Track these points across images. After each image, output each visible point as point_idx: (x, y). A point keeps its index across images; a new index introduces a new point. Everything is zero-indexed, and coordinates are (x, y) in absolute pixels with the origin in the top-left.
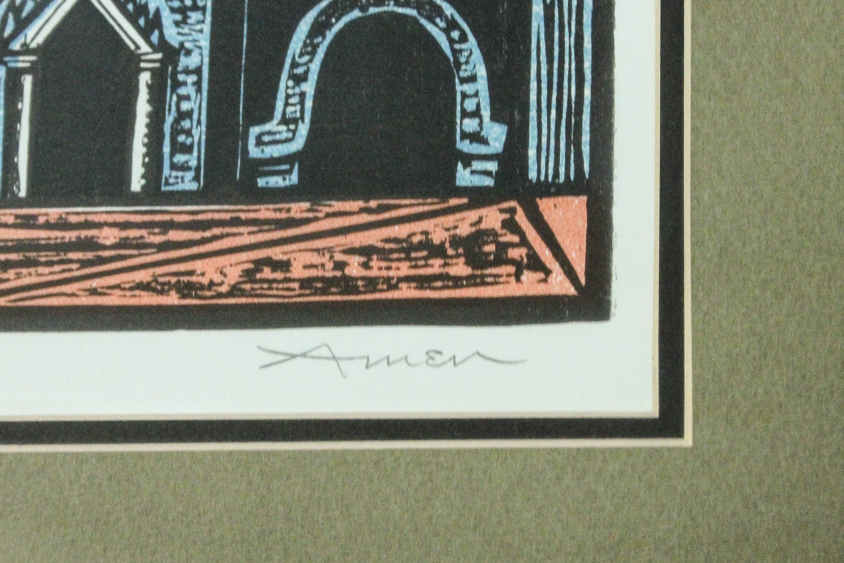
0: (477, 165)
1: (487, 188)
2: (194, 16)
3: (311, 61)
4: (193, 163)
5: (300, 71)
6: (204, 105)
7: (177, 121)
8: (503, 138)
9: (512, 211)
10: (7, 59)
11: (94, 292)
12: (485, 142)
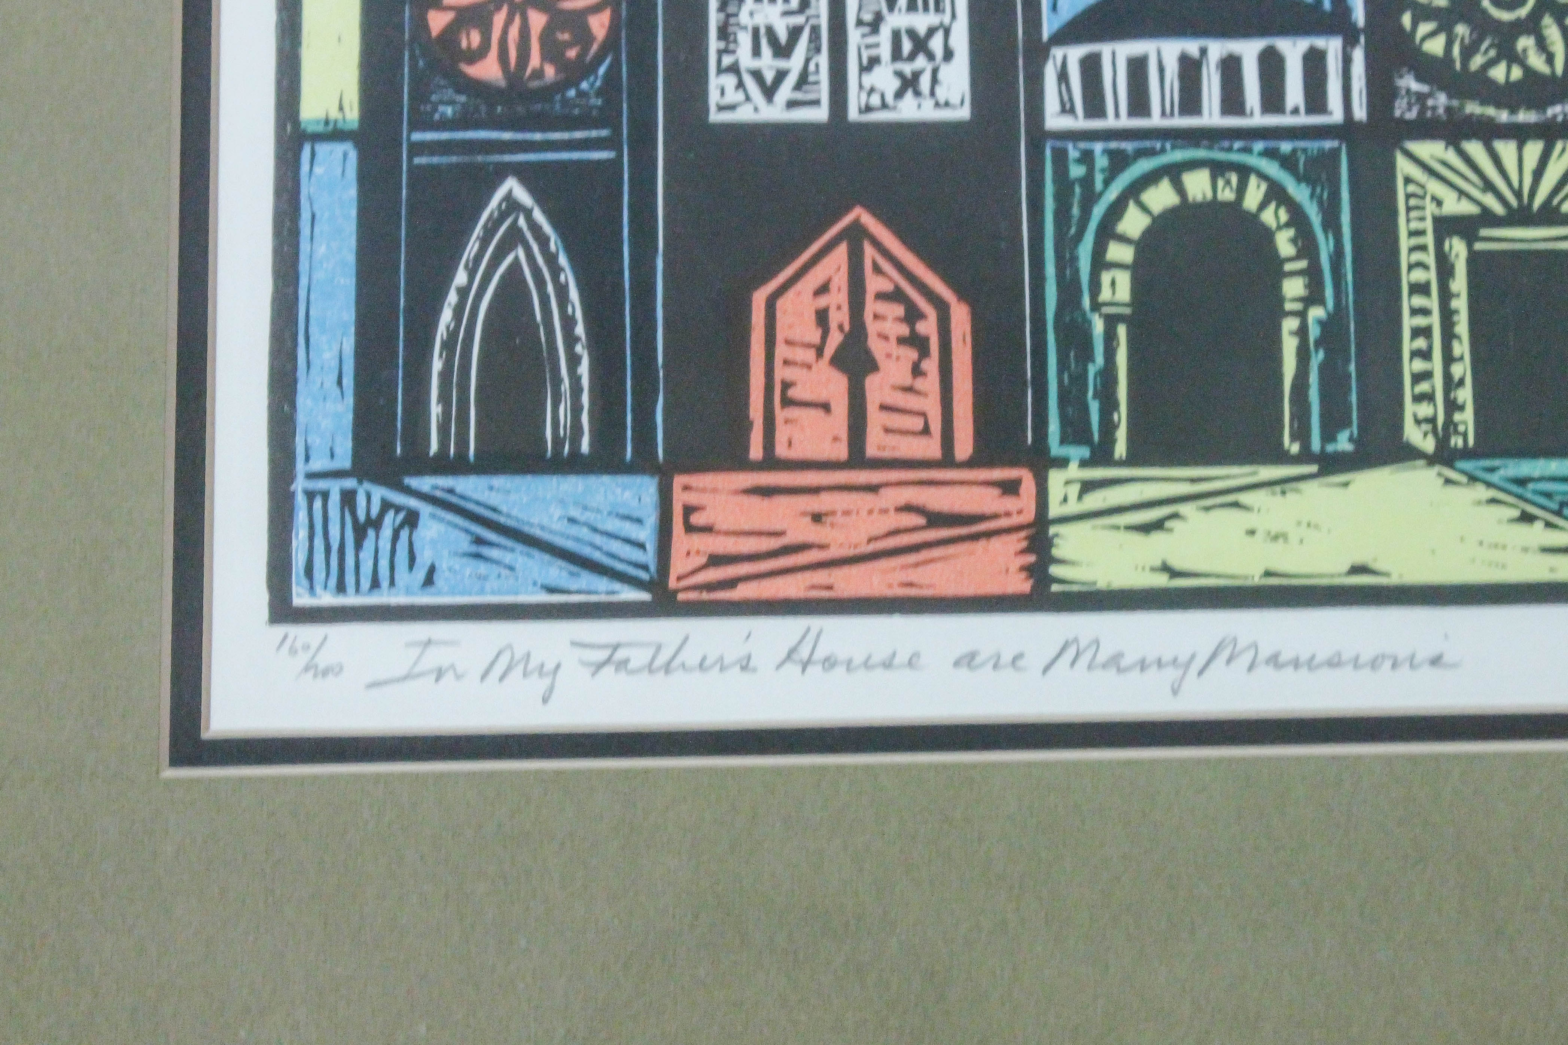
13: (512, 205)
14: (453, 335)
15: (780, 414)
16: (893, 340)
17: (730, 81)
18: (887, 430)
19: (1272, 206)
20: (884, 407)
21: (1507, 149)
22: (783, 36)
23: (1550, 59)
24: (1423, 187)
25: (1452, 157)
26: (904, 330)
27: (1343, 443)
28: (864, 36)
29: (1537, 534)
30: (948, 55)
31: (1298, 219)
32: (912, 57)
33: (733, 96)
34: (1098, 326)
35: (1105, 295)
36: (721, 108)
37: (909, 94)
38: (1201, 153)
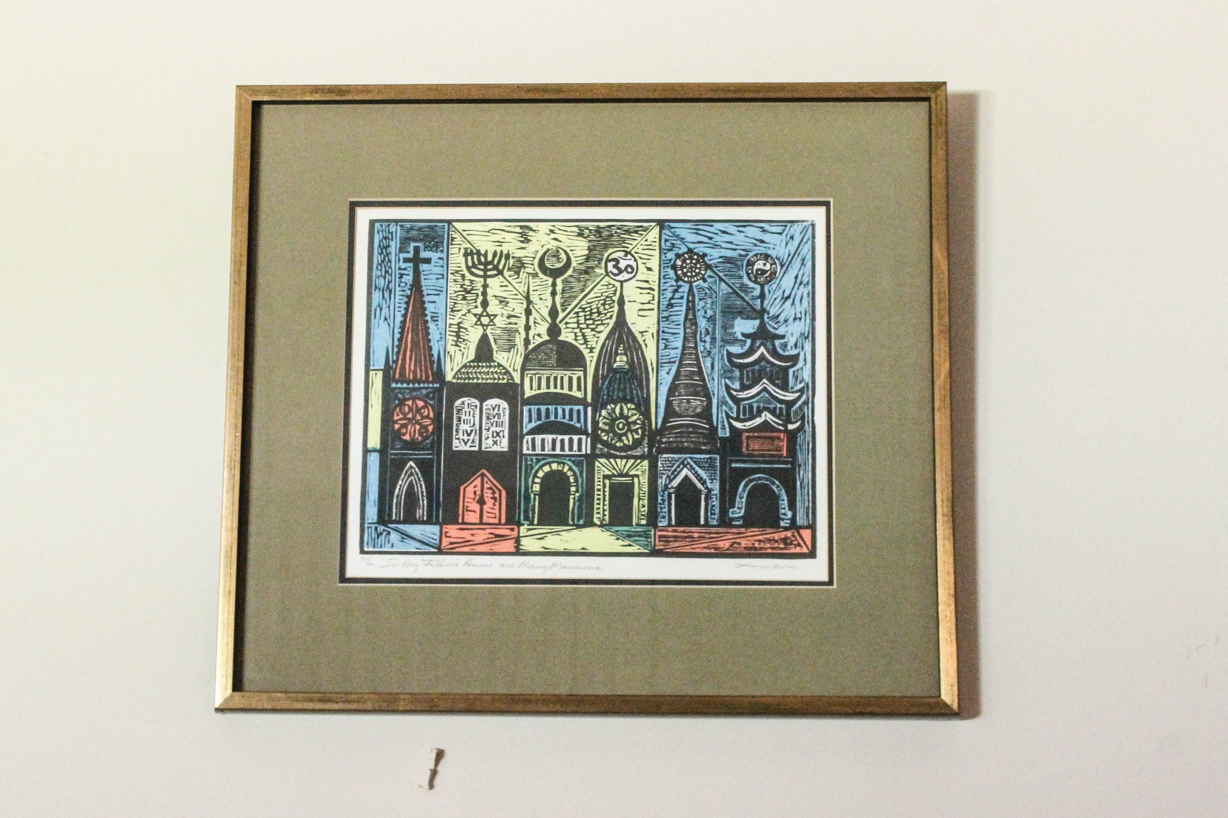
0: (785, 521)
1: (788, 527)
2: (715, 481)
3: (744, 494)
4: (716, 518)
5: (742, 496)
6: (718, 503)
7: (712, 507)
8: (791, 515)
9: (793, 532)
10: (667, 490)
11: (693, 549)
12: (787, 516)
13: (411, 467)
14: (398, 494)
15: (466, 513)
16: (490, 498)
17: (458, 441)
18: (487, 517)
19: (570, 471)
20: (487, 512)
21: (618, 461)
22: (469, 432)
23: (629, 442)
24: (601, 468)
25: (607, 462)
26: (492, 496)
27: (581, 522)
28: (486, 432)
29: (620, 542)
30: (504, 437)
31: (575, 475)
32: (496, 437)
33: (458, 445)
34: (532, 496)
35: (534, 489)
36: (456, 447)
37: (495, 445)
38: (555, 460)
